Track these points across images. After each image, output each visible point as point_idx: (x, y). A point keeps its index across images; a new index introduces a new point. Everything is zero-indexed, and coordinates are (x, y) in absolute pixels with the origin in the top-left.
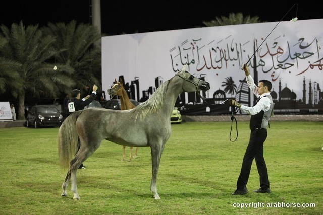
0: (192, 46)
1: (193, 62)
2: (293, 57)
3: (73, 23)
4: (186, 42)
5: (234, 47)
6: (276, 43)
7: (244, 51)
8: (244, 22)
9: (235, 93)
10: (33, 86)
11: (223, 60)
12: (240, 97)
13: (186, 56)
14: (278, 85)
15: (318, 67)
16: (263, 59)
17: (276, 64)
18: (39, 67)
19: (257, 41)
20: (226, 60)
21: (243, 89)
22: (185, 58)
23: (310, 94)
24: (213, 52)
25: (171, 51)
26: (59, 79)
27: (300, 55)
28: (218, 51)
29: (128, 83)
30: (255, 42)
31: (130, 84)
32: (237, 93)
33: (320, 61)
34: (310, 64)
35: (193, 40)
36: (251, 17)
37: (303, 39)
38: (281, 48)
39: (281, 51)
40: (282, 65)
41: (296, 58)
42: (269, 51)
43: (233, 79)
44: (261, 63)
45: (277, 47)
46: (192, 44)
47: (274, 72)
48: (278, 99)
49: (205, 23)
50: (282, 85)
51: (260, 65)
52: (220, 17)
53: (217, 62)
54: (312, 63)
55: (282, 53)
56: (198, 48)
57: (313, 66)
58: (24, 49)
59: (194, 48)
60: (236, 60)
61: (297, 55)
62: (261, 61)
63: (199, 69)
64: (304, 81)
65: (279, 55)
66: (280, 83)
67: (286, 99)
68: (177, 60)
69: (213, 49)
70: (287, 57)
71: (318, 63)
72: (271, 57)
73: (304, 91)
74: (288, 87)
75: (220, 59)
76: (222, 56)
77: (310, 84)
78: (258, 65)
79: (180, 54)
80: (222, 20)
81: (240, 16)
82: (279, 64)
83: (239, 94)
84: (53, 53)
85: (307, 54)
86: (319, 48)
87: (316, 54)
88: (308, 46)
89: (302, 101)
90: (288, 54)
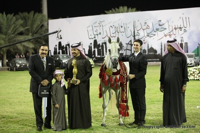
0: (99, 25)
1: (100, 34)
2: (155, 30)
3: (32, 13)
4: (96, 22)
5: (122, 25)
6: (146, 23)
7: (128, 27)
8: (127, 12)
9: (123, 50)
10: (11, 48)
11: (117, 32)
12: (126, 52)
13: (96, 30)
14: (147, 46)
15: (169, 36)
16: (139, 32)
17: (146, 34)
18: (14, 37)
19: (135, 22)
20: (118, 32)
21: (128, 48)
22: (96, 31)
24: (111, 28)
25: (87, 28)
26: (25, 44)
27: (159, 29)
28: (114, 27)
29: (63, 46)
30: (134, 22)
31: (65, 46)
32: (125, 50)
33: (170, 32)
34: (164, 34)
35: (100, 22)
36: (131, 9)
37: (160, 21)
38: (149, 25)
39: (149, 27)
40: (149, 35)
41: (157, 31)
42: (142, 28)
43: (122, 43)
44: (137, 34)
45: (146, 25)
46: (99, 24)
47: (145, 39)
48: (147, 53)
49: (106, 12)
51: (137, 35)
52: (114, 9)
53: (113, 34)
54: (166, 34)
56: (102, 26)
57: (166, 35)
58: (6, 27)
59: (100, 26)
60: (124, 32)
61: (157, 30)
62: (138, 33)
63: (103, 37)
64: (161, 44)
65: (148, 29)
66: (148, 45)
67: (152, 53)
68: (91, 33)
69: (111, 26)
70: (152, 31)
71: (169, 34)
72: (143, 30)
73: (161, 49)
74: (152, 47)
75: (115, 32)
76: (116, 30)
77: (165, 45)
78: (136, 35)
79: (93, 29)
80: (115, 10)
81: (126, 8)
82: (147, 34)
83: (125, 51)
84: (22, 29)
85: (163, 29)
86: (169, 26)
87: (168, 29)
88: (163, 24)
89: (160, 54)
90: (153, 29)
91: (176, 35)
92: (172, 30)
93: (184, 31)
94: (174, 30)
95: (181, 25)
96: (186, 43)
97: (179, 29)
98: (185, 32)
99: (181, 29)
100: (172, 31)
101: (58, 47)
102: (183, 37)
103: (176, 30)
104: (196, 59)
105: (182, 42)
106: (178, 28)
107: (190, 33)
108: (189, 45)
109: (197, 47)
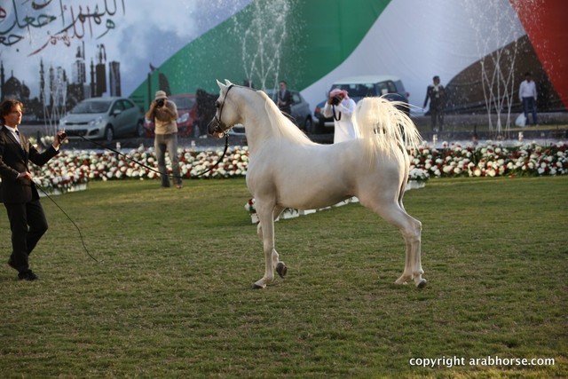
2: (22, 23)
15: (62, 41)
27: (33, 19)
33: (65, 30)
34: (49, 37)
40: (4, 39)
41: (27, 25)
50: (5, 73)
54: (53, 34)
55: (4, 17)
57: (55, 39)
61: (29, 21)
66: (2, 70)
70: (12, 24)
71: (62, 35)
73: (42, 85)
74: (15, 76)
77: (51, 70)
85: (45, 19)
86: (63, 8)
87: (59, 19)
88: (46, 5)
89: (39, 100)
90: (14, 19)
91: (83, 39)
92: (72, 22)
93: (108, 24)
94: (78, 23)
95: (97, 7)
96: (115, 65)
97: (92, 18)
98: (111, 30)
99: (97, 20)
100: (73, 24)
102: (105, 46)
103: (83, 22)
104: (115, 115)
105: (103, 62)
106: (89, 16)
107: (124, 32)
108: (123, 69)
109: (146, 77)
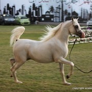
21: (57, 11)
23: (84, 14)
29: (10, 7)
48: (71, 16)
64: (82, 9)
66: (72, 9)
67: (74, 16)
74: (75, 11)
83: (55, 13)
101: (6, 8)
